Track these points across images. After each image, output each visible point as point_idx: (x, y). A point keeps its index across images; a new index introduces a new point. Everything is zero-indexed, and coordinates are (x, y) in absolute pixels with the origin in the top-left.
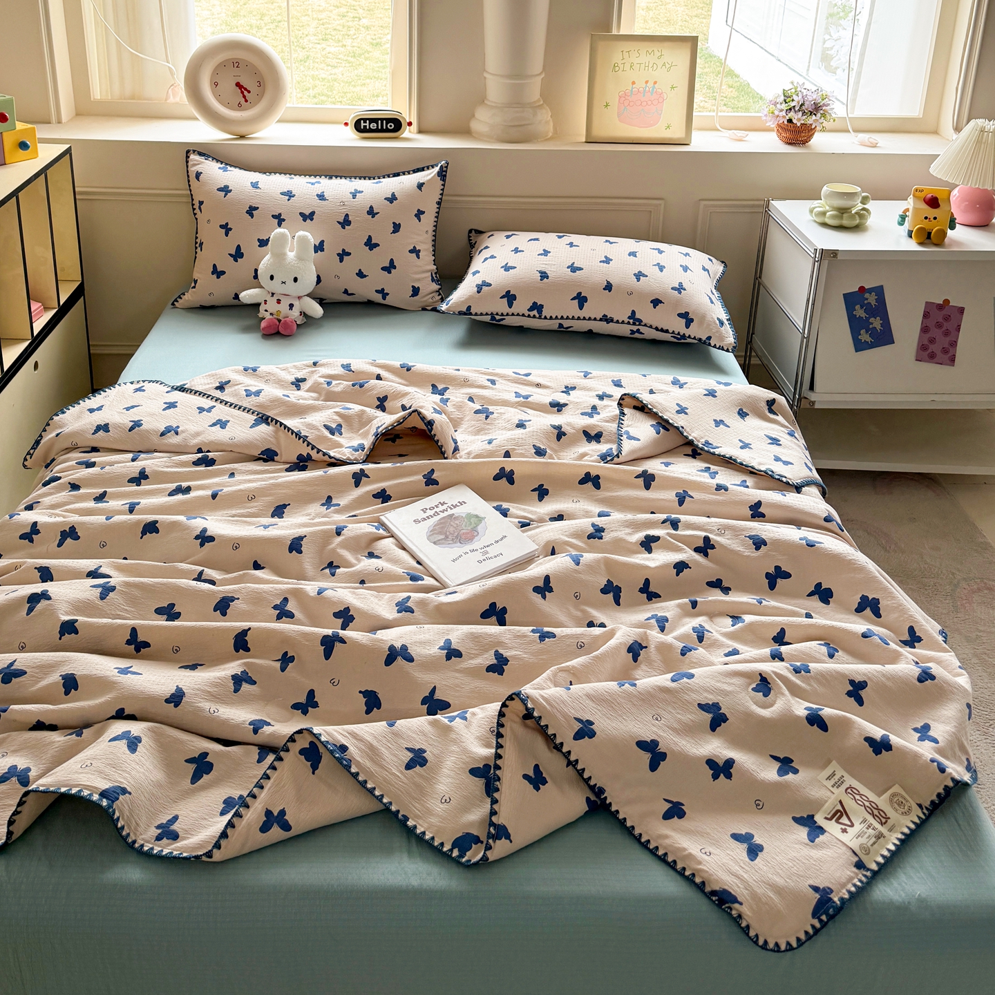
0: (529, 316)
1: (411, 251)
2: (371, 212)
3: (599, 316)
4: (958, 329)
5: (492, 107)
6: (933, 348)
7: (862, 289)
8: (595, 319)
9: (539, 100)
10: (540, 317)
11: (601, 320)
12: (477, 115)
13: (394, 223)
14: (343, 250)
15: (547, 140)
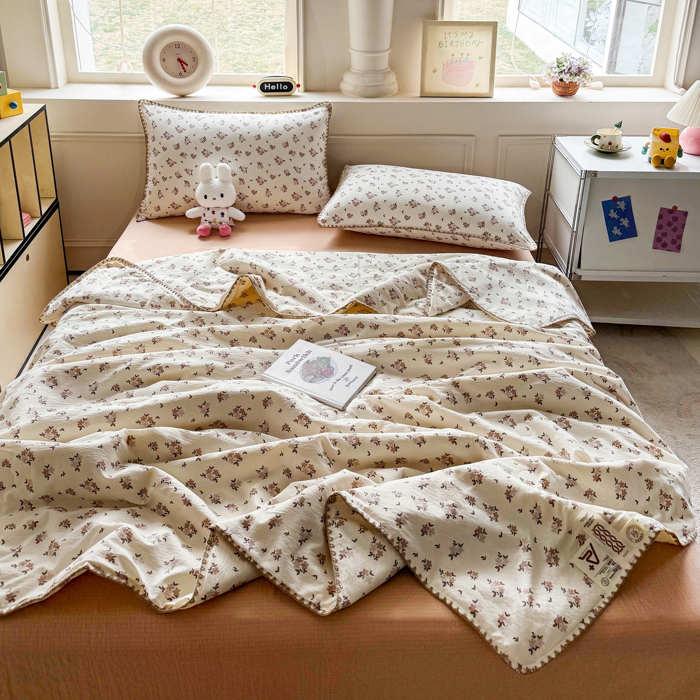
4: (683, 226)
5: (355, 73)
6: (664, 240)
7: (615, 199)
9: (387, 68)
12: (345, 79)
15: (394, 96)
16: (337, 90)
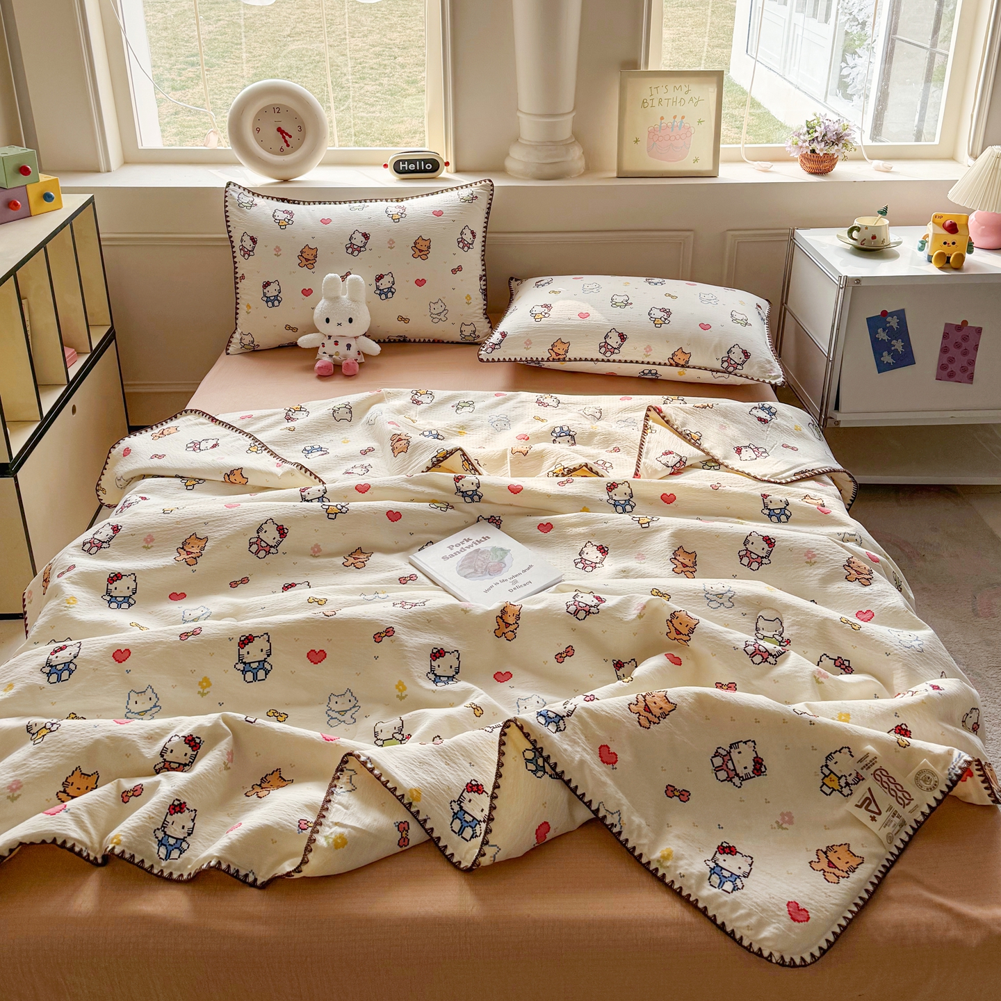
4: (976, 347)
5: (526, 145)
6: (952, 367)
7: (884, 313)
9: (570, 138)
12: (511, 154)
15: (581, 176)
16: (501, 170)
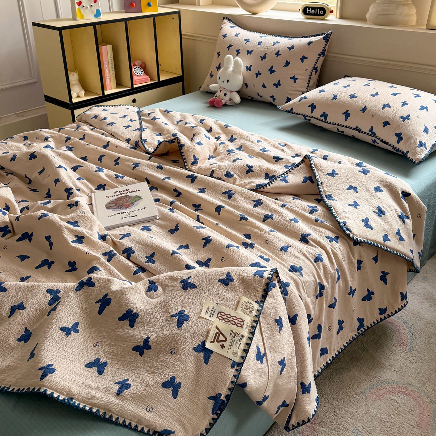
0: (320, 120)
1: (291, 78)
2: (278, 54)
3: (354, 127)
8: (351, 128)
10: (325, 122)
11: (354, 129)
12: (370, 9)
13: (287, 61)
14: (259, 72)
